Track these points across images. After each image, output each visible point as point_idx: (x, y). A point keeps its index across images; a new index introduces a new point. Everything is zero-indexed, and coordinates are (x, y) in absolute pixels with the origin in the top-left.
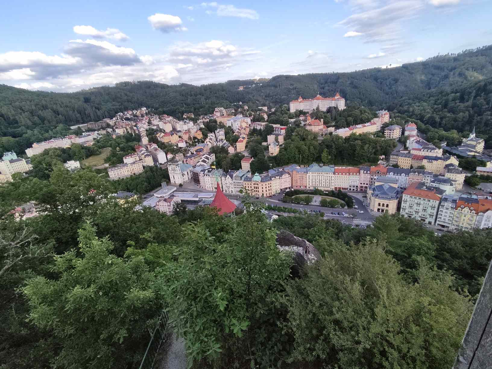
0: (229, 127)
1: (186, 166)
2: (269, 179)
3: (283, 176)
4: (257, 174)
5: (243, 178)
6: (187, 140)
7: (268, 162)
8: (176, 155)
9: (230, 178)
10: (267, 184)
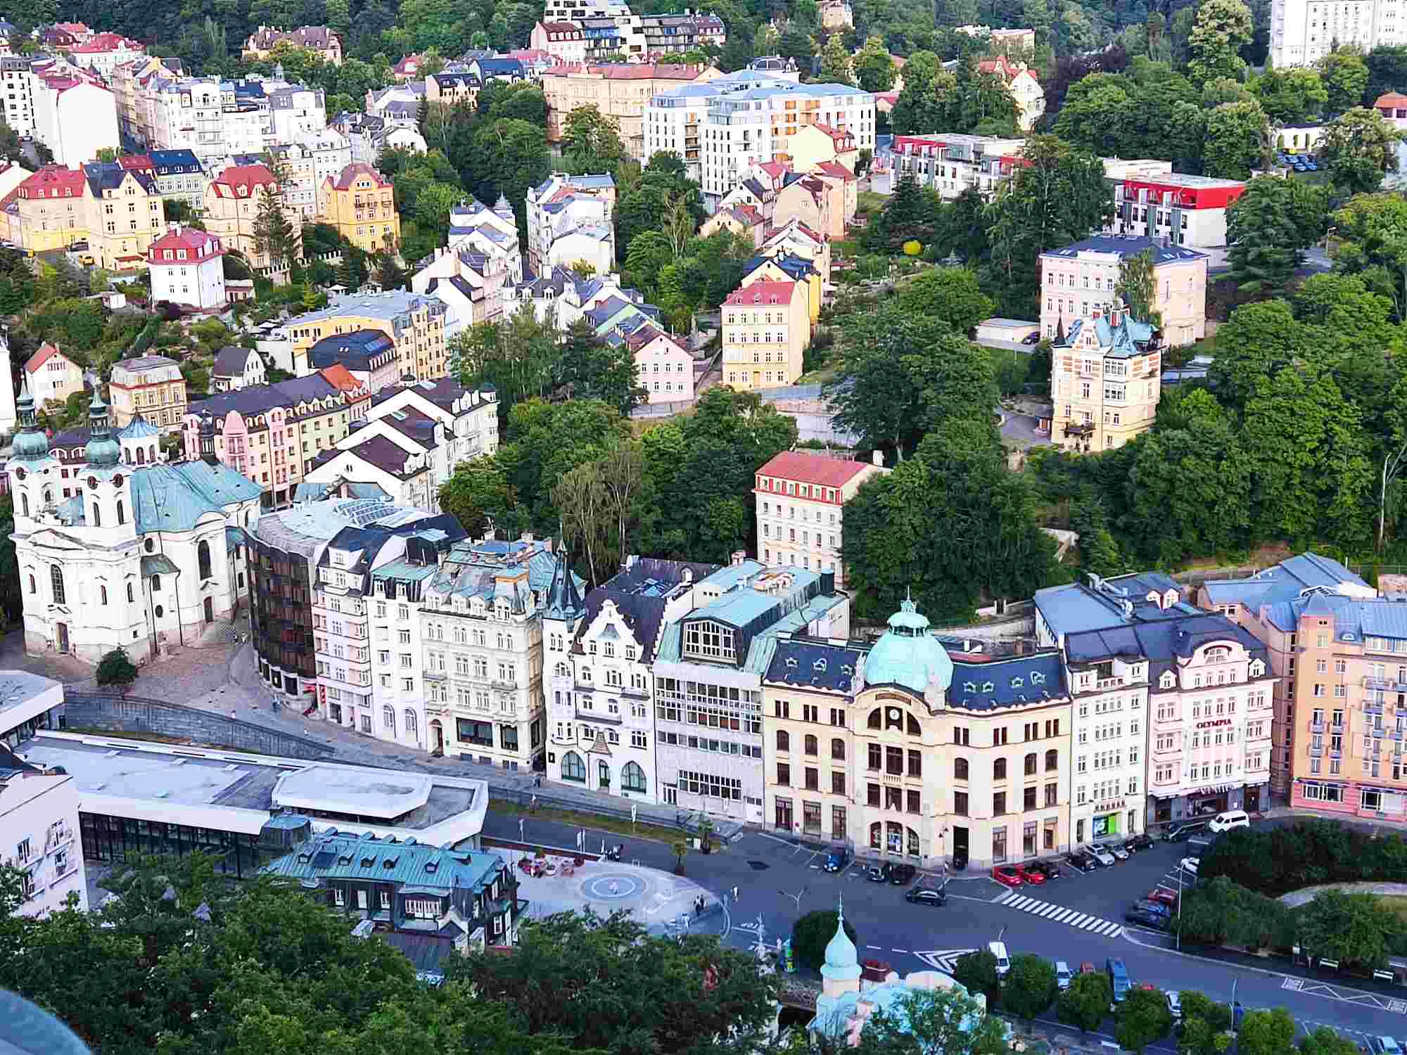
0: (666, 162)
1: (192, 487)
2: (1038, 678)
3: (1196, 668)
4: (909, 615)
5: (762, 649)
6: (245, 245)
7: (1035, 510)
8: (118, 373)
9: (626, 635)
10: (1017, 733)
